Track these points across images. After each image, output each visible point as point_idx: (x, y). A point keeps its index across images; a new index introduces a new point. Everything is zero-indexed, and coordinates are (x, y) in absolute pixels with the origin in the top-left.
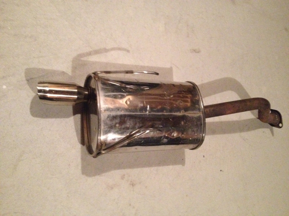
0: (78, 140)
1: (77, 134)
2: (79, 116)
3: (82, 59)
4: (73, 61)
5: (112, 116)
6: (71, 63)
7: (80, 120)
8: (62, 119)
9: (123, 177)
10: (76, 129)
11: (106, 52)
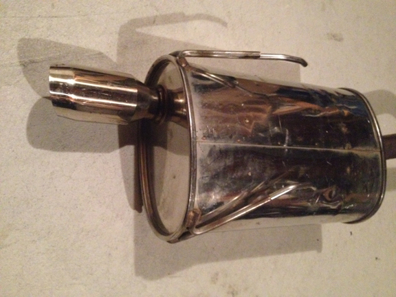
0: (129, 200)
1: (127, 188)
2: (130, 149)
3: (139, 30)
4: (120, 33)
5: (217, 149)
6: (117, 36)
7: (133, 157)
8: (96, 155)
9: (214, 279)
10: (124, 177)
11: (184, 21)
